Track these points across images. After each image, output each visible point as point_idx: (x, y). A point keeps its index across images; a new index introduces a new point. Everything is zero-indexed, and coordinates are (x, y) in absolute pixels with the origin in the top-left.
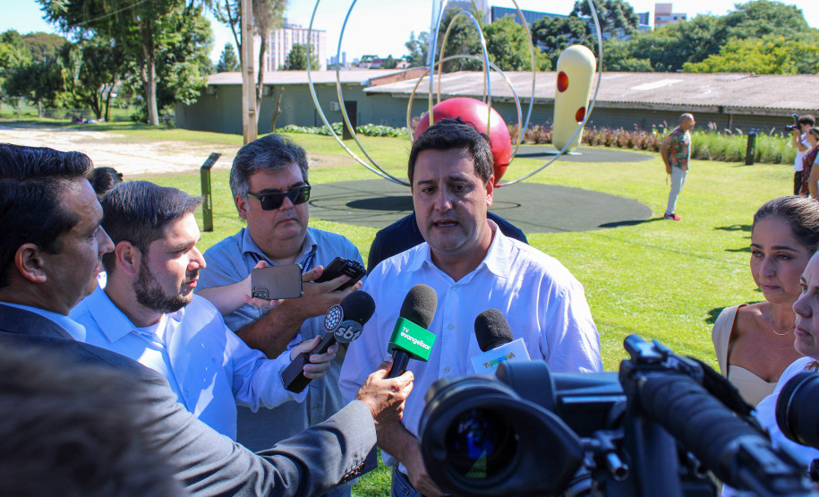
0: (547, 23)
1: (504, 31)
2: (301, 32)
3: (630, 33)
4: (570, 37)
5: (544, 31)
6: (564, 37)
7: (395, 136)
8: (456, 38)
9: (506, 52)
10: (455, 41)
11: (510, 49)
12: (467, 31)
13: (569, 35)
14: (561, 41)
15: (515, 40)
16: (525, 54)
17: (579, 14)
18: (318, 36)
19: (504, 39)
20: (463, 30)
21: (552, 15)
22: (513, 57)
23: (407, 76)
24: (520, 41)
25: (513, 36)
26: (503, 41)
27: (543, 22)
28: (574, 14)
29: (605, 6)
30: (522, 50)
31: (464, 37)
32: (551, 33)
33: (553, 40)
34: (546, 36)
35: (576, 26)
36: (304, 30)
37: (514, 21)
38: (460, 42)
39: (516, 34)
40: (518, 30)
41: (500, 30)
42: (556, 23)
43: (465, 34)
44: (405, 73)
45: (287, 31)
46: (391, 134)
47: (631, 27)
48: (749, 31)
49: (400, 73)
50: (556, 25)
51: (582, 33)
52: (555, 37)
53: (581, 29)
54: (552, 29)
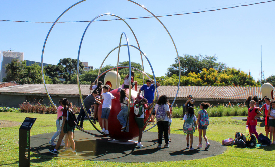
0: (50, 67)
1: (35, 69)
3: (81, 72)
4: (59, 73)
5: (49, 70)
6: (57, 72)
7: (11, 111)
8: (16, 71)
9: (36, 77)
10: (15, 73)
11: (38, 76)
12: (20, 68)
14: (56, 74)
15: (39, 73)
17: (62, 64)
19: (35, 72)
20: (18, 68)
22: (39, 80)
23: (5, 85)
25: (39, 71)
26: (34, 73)
27: (48, 66)
28: (59, 64)
29: (72, 61)
30: (42, 77)
31: (19, 71)
32: (52, 71)
34: (50, 72)
35: (61, 68)
38: (17, 73)
40: (40, 69)
41: (33, 69)
42: (53, 67)
43: (20, 70)
44: (5, 84)
46: (9, 110)
47: (81, 69)
48: (126, 72)
49: (2, 84)
50: (53, 68)
51: (64, 71)
52: (54, 72)
53: (63, 69)
54: (52, 69)
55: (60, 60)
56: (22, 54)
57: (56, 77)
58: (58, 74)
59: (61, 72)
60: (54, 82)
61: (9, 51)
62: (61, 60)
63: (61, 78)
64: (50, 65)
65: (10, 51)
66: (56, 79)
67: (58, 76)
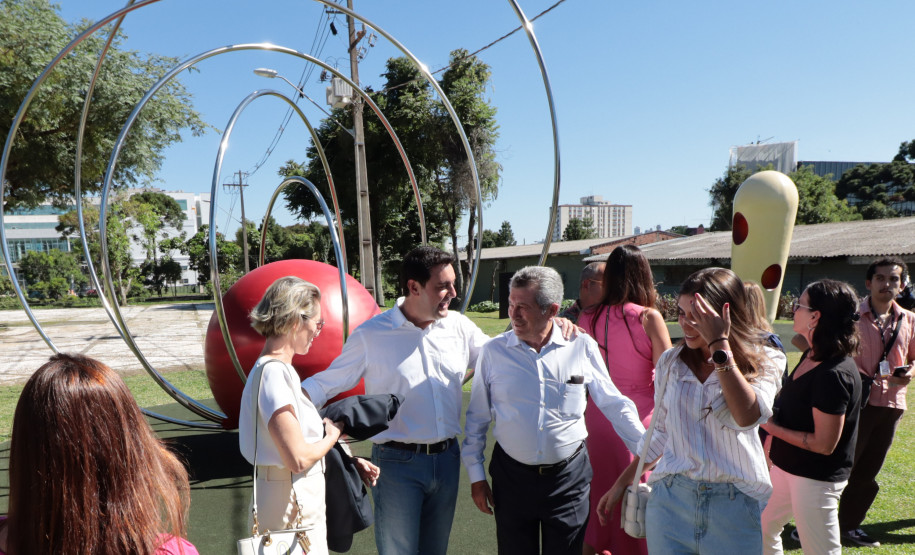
0: (861, 171)
2: (607, 209)
4: (891, 186)
5: (856, 182)
6: (884, 185)
13: (890, 183)
14: (879, 190)
16: (824, 208)
17: (907, 158)
18: (624, 211)
21: (868, 163)
22: (809, 214)
24: (820, 194)
25: (810, 190)
27: (857, 170)
28: (899, 158)
30: (822, 205)
32: (866, 182)
33: (868, 190)
34: (859, 186)
35: (901, 171)
36: (609, 206)
37: (812, 173)
39: (814, 187)
40: (817, 183)
42: (872, 170)
45: (593, 208)
50: (871, 173)
51: (908, 179)
52: (871, 186)
53: (907, 174)
54: (867, 178)
55: (900, 145)
56: (792, 145)
57: (880, 199)
58: (887, 191)
59: (898, 181)
60: (870, 215)
61: (755, 145)
62: (903, 144)
63: (895, 199)
64: (860, 165)
65: (758, 142)
66: (879, 205)
67: (887, 196)
